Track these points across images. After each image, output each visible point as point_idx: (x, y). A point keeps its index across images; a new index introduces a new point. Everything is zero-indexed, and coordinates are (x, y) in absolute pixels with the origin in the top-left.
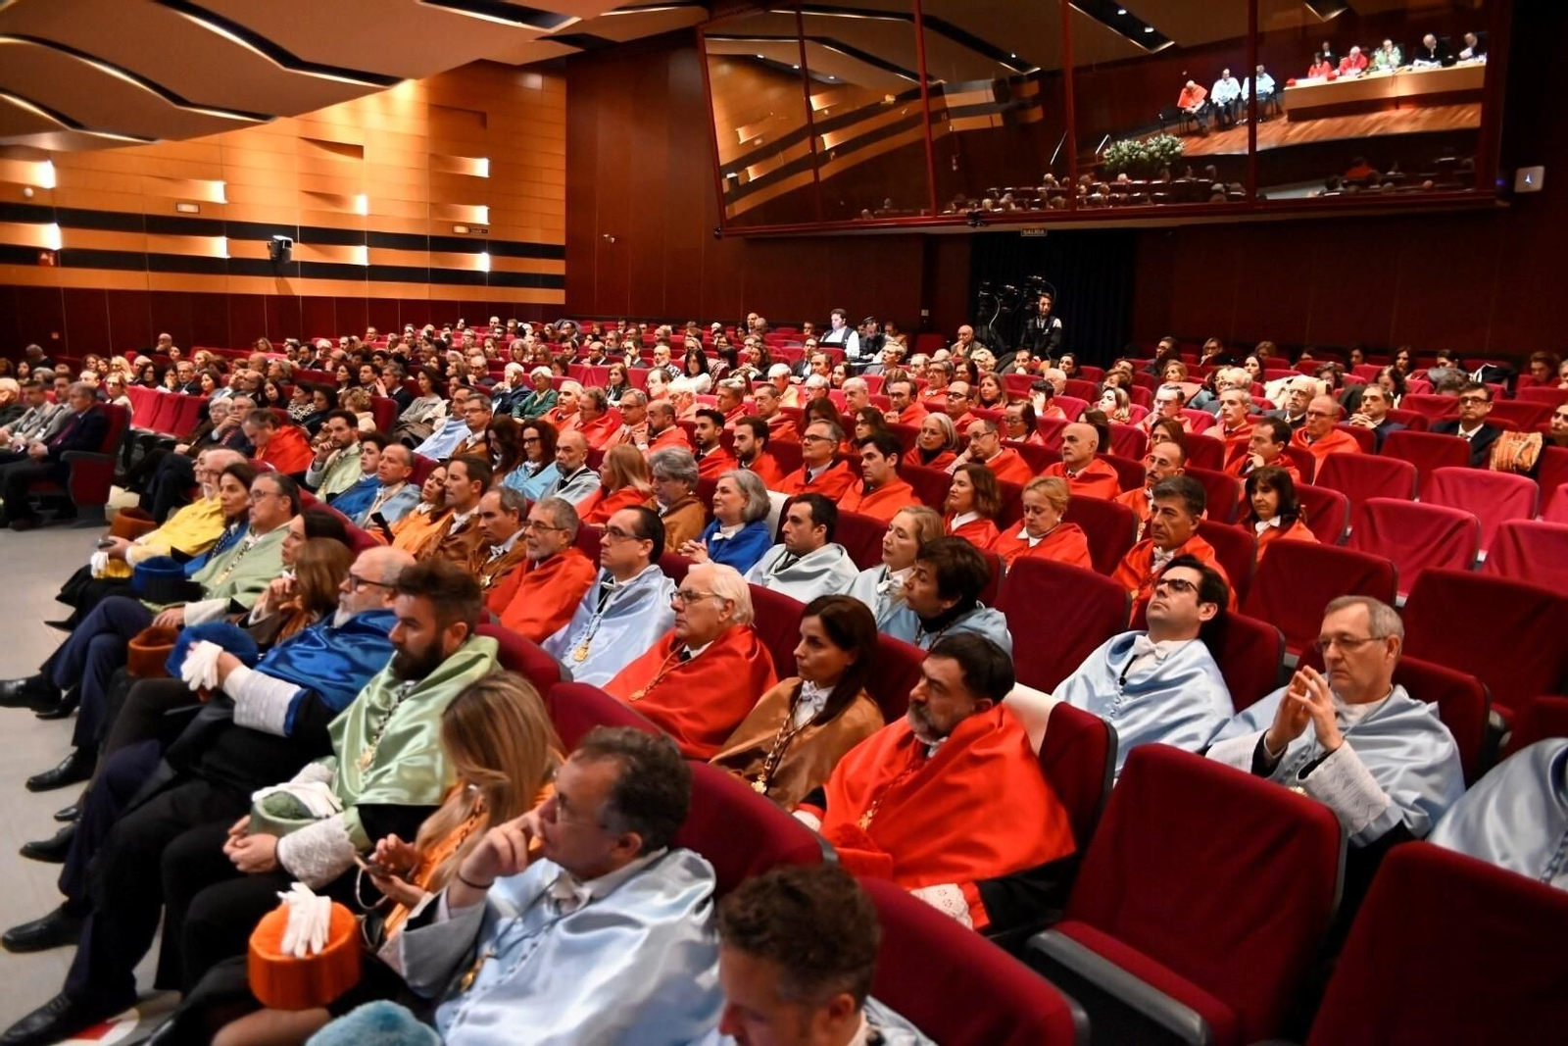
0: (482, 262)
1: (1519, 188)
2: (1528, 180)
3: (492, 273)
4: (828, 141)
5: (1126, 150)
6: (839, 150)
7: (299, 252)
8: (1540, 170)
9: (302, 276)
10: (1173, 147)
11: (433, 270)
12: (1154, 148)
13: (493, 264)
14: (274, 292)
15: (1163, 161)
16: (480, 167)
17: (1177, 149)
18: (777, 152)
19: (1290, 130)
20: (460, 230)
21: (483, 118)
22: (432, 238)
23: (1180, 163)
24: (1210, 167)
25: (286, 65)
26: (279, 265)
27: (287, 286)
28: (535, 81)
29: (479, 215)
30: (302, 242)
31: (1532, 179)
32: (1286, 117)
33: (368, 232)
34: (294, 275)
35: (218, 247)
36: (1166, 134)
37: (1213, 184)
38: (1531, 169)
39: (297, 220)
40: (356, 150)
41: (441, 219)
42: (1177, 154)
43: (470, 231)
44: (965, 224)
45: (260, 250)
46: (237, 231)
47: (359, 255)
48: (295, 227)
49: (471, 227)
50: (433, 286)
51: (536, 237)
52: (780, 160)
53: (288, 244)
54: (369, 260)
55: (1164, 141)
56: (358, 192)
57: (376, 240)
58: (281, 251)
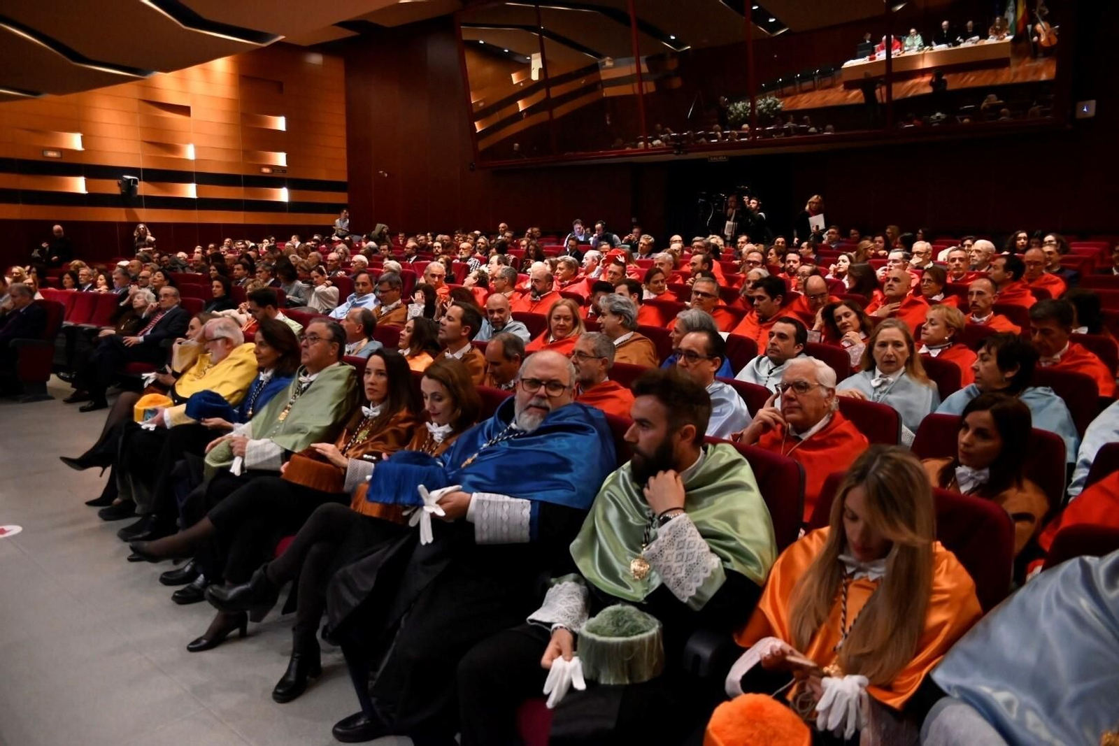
0: (283, 195)
1: (1079, 116)
2: (1085, 110)
3: (289, 203)
4: (521, 106)
5: (741, 109)
6: (529, 111)
7: (143, 189)
8: (1093, 103)
9: (146, 208)
10: (775, 105)
11: (247, 201)
12: (763, 106)
13: (291, 196)
14: (124, 219)
15: (769, 115)
16: (280, 123)
17: (779, 106)
18: (494, 112)
19: (848, 94)
20: (266, 170)
21: (280, 87)
22: (245, 176)
23: (783, 116)
24: (805, 117)
25: (186, 25)
26: (128, 198)
27: (135, 215)
28: (316, 59)
29: (280, 159)
30: (144, 180)
31: (1088, 109)
32: (842, 86)
33: (196, 173)
34: (141, 207)
35: (79, 185)
36: (770, 96)
37: (809, 128)
38: (1087, 102)
39: (140, 164)
40: (185, 110)
41: (250, 162)
42: (779, 109)
43: (273, 171)
44: (672, 153)
45: (112, 187)
46: (93, 172)
47: (190, 191)
48: (139, 169)
49: (275, 168)
50: (246, 213)
51: (323, 176)
52: (496, 118)
53: (135, 182)
54: (197, 194)
55: (769, 101)
56: (188, 143)
57: (201, 178)
58: (129, 188)
